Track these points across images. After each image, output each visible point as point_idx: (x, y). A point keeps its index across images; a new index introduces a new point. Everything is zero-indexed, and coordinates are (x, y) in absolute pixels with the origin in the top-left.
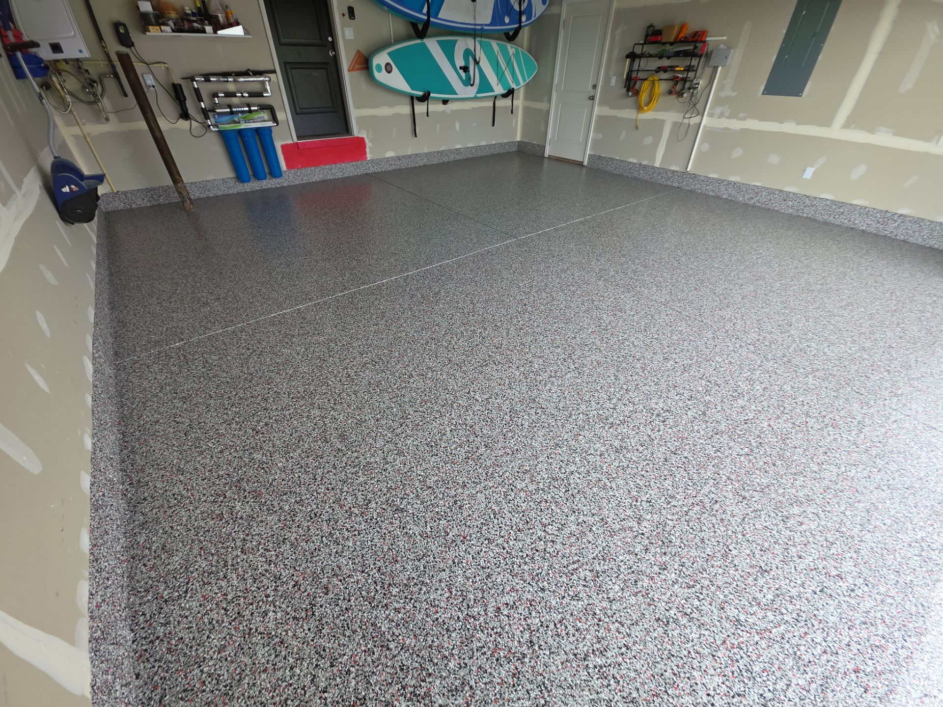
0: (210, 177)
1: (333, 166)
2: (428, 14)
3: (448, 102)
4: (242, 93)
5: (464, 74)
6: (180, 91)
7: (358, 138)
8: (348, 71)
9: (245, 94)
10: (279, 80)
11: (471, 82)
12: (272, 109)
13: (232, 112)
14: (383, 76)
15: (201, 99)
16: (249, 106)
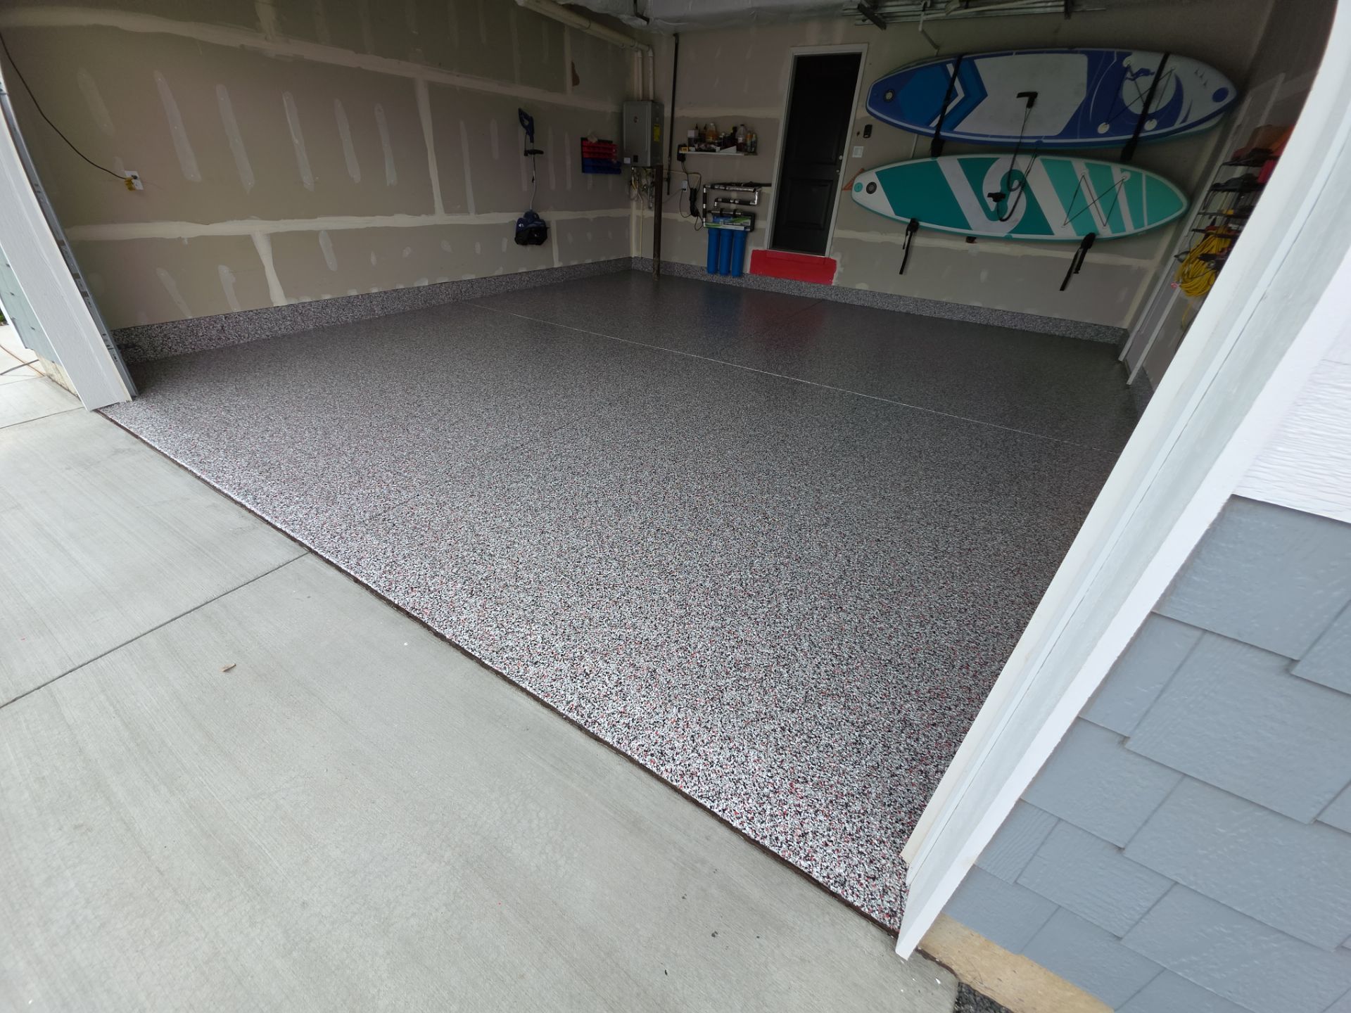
0: (694, 263)
1: (793, 282)
2: (939, 127)
3: (976, 240)
4: (735, 200)
5: (995, 204)
6: (694, 193)
7: (829, 259)
8: (842, 190)
9: (736, 202)
10: (771, 193)
11: (1004, 215)
12: (753, 216)
13: (722, 214)
14: (861, 196)
15: (705, 201)
16: (735, 211)
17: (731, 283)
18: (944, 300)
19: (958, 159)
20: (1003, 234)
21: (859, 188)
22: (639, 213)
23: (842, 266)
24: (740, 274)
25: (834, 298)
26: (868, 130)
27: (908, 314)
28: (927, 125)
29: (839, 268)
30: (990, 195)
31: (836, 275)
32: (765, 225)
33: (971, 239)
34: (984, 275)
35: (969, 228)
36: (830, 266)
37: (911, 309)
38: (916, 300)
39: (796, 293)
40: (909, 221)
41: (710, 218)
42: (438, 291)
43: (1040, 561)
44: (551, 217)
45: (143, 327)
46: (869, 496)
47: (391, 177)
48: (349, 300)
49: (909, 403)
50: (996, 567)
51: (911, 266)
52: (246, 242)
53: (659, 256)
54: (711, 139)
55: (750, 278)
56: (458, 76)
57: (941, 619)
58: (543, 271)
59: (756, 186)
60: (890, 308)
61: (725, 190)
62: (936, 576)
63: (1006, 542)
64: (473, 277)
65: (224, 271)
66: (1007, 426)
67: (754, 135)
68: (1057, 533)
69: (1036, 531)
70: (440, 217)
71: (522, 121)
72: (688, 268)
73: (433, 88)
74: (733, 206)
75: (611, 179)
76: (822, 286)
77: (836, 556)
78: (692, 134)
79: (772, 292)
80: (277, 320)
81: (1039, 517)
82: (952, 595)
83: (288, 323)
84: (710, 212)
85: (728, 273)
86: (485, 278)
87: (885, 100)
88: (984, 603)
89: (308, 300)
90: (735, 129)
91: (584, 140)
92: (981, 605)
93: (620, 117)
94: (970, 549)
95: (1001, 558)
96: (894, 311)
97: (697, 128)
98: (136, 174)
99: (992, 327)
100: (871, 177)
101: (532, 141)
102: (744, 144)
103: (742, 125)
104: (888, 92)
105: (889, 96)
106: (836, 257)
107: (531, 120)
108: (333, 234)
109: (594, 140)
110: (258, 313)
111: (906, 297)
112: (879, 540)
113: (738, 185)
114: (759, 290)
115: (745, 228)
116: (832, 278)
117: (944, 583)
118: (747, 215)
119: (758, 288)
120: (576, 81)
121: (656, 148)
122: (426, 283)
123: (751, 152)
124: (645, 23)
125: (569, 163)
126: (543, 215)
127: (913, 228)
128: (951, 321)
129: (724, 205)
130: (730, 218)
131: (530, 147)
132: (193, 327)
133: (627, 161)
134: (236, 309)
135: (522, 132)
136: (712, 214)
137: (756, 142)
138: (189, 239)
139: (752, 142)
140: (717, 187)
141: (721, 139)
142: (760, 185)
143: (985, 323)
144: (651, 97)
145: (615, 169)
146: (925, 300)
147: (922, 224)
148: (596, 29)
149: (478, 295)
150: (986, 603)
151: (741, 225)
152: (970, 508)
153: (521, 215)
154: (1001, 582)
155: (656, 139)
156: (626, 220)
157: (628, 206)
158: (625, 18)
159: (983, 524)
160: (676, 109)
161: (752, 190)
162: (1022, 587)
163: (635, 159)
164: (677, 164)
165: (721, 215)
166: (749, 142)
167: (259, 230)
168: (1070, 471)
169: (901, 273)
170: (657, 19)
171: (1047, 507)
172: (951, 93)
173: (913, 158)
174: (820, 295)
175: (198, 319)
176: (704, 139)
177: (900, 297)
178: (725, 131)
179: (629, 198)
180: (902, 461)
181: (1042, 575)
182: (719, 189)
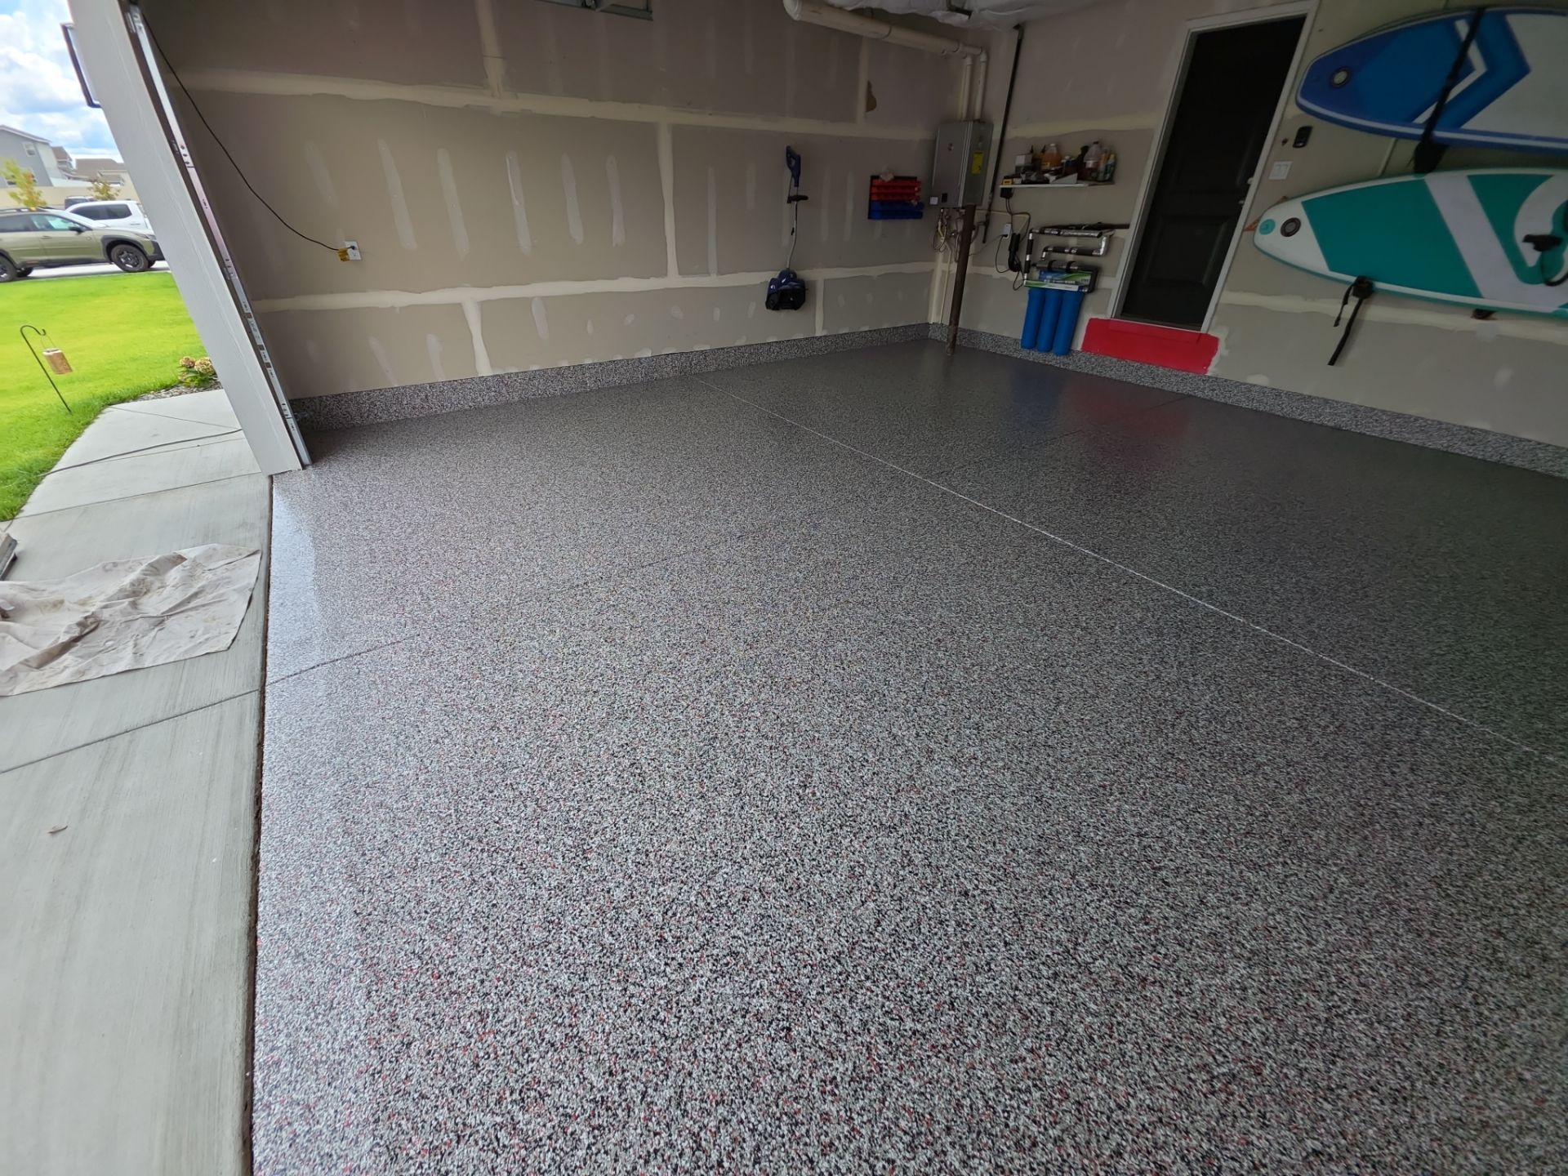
1: (1145, 366)
2: (1431, 124)
3: (1493, 316)
4: (1072, 249)
5: (1537, 254)
6: (1016, 241)
7: (1207, 335)
8: (1243, 230)
9: (1073, 251)
10: (1127, 239)
11: (1552, 277)
12: (1095, 272)
13: (1050, 268)
14: (1271, 241)
15: (1029, 252)
16: (1070, 264)
17: (1053, 363)
18: (1414, 412)
19: (1470, 177)
20: (1551, 309)
21: (1268, 227)
22: (945, 267)
23: (1227, 348)
24: (1068, 351)
25: (1208, 394)
26: (1303, 136)
27: (1337, 429)
28: (1409, 120)
29: (1222, 350)
30: (1528, 239)
31: (1215, 360)
32: (1113, 284)
33: (1483, 314)
34: (1503, 376)
35: (1479, 296)
36: (1211, 344)
37: (1345, 421)
38: (1355, 409)
39: (1147, 382)
40: (1353, 279)
41: (1036, 274)
42: (663, 363)
43: (1301, 1072)
44: (817, 276)
45: (352, 394)
46: (1013, 789)
47: (618, 235)
48: (559, 372)
49: (1224, 605)
50: (1179, 1049)
51: (1353, 353)
52: (457, 309)
53: (957, 324)
54: (1047, 166)
55: (1081, 357)
56: (710, 114)
57: (963, 1147)
58: (800, 340)
59: (1101, 228)
60: (1305, 417)
61: (1058, 235)
62: (1026, 1023)
63: (1244, 989)
64: (707, 348)
65: (432, 340)
66: (1418, 692)
67: (1112, 156)
68: (1395, 1006)
69: (1341, 980)
70: (674, 280)
71: (789, 162)
72: (997, 339)
73: (677, 131)
74: (1070, 258)
75: (909, 226)
76: (1191, 375)
77: (863, 903)
78: (1021, 161)
79: (1109, 379)
80: (481, 390)
81: (1368, 944)
82: (1028, 1091)
83: (493, 394)
84: (1034, 265)
85: (1049, 349)
86: (723, 349)
87: (1332, 85)
88: (1088, 1143)
89: (515, 370)
90: (1085, 149)
91: (874, 178)
92: (1076, 1147)
93: (931, 146)
94: (1145, 979)
95: (1206, 1029)
96: (1311, 423)
97: (1032, 151)
98: (355, 245)
99: (1509, 467)
100: (1295, 210)
101: (797, 185)
102: (1095, 170)
103: (1096, 143)
104: (1338, 71)
105: (1340, 77)
106: (1220, 333)
107: (798, 159)
108: (545, 299)
109: (889, 178)
110: (462, 382)
111: (1337, 402)
112: (966, 894)
113: (1078, 228)
114: (1092, 375)
115: (1080, 288)
116: (1208, 364)
117: (1032, 1051)
118: (1085, 269)
119: (1090, 372)
120: (871, 104)
121: (974, 182)
122: (649, 354)
123: (1103, 181)
124: (965, 17)
125: (850, 207)
126: (806, 274)
127: (1363, 290)
128: (1422, 449)
129: (1056, 256)
130: (1062, 273)
131: (794, 193)
132: (398, 394)
133: (934, 201)
134: (441, 377)
135: (788, 173)
136: (1038, 268)
137: (1114, 165)
138: (402, 308)
139: (1106, 166)
140: (1046, 231)
141: (1062, 164)
142: (1112, 227)
143: (1495, 459)
144: (977, 115)
145: (916, 213)
146: (1374, 409)
147: (1380, 285)
148: (900, 36)
149: (712, 368)
150: (1094, 1144)
151: (1076, 283)
152: (1208, 873)
153: (775, 275)
154: (1165, 1099)
155: (975, 171)
156: (929, 275)
157: (933, 260)
158: (940, 14)
159: (1215, 922)
160: (1009, 128)
161: (1096, 235)
162: (1208, 1135)
163: (944, 198)
164: (1000, 202)
165: (1050, 270)
166: (1102, 167)
167: (469, 298)
168: (1520, 840)
169: (1332, 363)
170: (983, 10)
171: (1406, 922)
172: (1460, 67)
173: (1384, 175)
174: (1186, 389)
175: (403, 388)
176: (1036, 169)
177: (1326, 401)
178: (1072, 152)
179: (935, 248)
180: (1129, 726)
181: (1284, 1117)
182: (1050, 234)
